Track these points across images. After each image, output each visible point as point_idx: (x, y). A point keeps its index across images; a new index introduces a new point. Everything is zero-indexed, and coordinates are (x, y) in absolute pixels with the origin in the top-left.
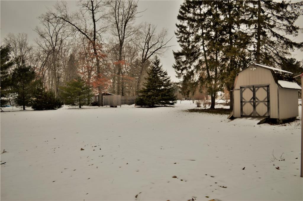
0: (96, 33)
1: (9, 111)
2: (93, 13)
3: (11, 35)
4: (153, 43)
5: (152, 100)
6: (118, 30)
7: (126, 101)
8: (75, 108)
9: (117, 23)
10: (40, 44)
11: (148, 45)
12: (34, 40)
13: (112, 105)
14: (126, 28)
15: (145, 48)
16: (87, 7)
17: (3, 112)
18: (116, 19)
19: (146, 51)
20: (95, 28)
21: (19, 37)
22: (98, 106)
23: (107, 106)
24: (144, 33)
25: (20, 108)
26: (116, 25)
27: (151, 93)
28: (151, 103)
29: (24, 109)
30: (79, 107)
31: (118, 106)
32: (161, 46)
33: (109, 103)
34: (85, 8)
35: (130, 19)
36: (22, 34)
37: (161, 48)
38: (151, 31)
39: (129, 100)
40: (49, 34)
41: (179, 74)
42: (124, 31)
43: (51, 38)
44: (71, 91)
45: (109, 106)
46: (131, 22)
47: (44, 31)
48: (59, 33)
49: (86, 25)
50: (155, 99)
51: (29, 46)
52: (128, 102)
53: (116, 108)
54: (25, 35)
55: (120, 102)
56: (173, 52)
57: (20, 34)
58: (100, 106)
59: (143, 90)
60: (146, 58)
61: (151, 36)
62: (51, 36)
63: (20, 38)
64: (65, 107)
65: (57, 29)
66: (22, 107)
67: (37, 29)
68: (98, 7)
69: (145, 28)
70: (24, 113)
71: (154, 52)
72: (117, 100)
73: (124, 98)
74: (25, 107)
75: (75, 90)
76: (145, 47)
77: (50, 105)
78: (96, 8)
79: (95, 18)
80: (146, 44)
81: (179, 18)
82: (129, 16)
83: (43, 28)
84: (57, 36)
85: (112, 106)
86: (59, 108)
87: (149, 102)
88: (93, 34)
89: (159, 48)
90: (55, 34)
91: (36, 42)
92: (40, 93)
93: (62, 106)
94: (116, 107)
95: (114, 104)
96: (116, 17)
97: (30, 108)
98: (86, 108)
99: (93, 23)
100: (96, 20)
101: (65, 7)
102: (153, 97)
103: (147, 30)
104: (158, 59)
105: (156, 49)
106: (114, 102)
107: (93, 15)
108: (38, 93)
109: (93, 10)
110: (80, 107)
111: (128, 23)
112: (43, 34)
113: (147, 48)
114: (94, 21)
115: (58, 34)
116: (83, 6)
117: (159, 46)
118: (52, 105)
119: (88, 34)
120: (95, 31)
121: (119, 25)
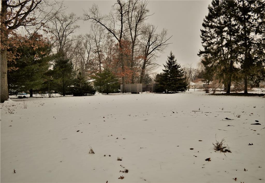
0: (122, 32)
2: (122, 16)
20: (122, 28)
32: (161, 44)
40: (56, 30)
45: (131, 93)
50: (173, 86)
53: (139, 94)
72: (139, 88)
81: (204, 25)
89: (159, 45)
95: (137, 91)
102: (172, 85)
104: (172, 55)
106: (137, 89)
107: (122, 18)
110: (108, 94)
114: (122, 23)
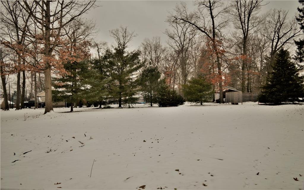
0: (215, 29)
1: (139, 107)
2: (211, 10)
3: (147, 39)
4: (285, 32)
5: (276, 96)
6: (241, 23)
7: (251, 98)
8: (197, 105)
9: (240, 15)
10: (171, 45)
11: (278, 35)
12: (166, 41)
13: (233, 102)
14: (250, 19)
15: (275, 39)
16: (204, 4)
17: (134, 108)
18: (239, 11)
19: (276, 42)
20: (213, 24)
21: (153, 40)
22: (219, 104)
23: (229, 103)
24: (273, 22)
25: (148, 105)
26: (239, 17)
27: (275, 89)
28: (274, 99)
29: (151, 105)
30: (200, 104)
31: (239, 103)
32: (295, 34)
33: (231, 100)
34: (202, 6)
35: (255, 8)
36: (156, 38)
37: (294, 36)
38: (282, 19)
39: (254, 97)
40: (178, 35)
41: (301, 66)
42: (248, 23)
43: (180, 38)
44: (192, 89)
45: (231, 103)
46: (255, 12)
47: (173, 33)
48: (187, 32)
49: (205, 22)
51: (163, 47)
52: (254, 98)
54: (158, 38)
55: (241, 99)
56: (295, 41)
57: (154, 37)
58: (221, 103)
59: (267, 86)
60: (277, 49)
61: (281, 24)
62: (180, 36)
63: (155, 42)
64: (187, 103)
65: (184, 30)
66: (150, 104)
67: (167, 32)
68: (215, 3)
69: (274, 15)
70: (152, 109)
71: (285, 42)
72: (238, 97)
73: (249, 94)
74: (152, 104)
75: (196, 88)
76: (274, 37)
77: (173, 102)
78: (213, 4)
79: (213, 14)
80: (276, 33)
82: (252, 6)
83: (172, 30)
84: (184, 36)
85: (233, 104)
86: (181, 104)
87: (272, 99)
88: (212, 31)
89: (292, 37)
90: (183, 34)
91: (168, 43)
92: (164, 91)
93: (184, 103)
94: (237, 104)
95: (235, 101)
96: (238, 9)
97: (156, 105)
98: (208, 105)
99: (211, 20)
100: (214, 16)
101: (185, 8)
102: (277, 93)
103: (276, 17)
105: (287, 39)
106: (235, 99)
108: (162, 92)
109: (210, 7)
110: (202, 104)
111: (252, 13)
112: (172, 35)
113: (277, 37)
114: (212, 18)
115: (185, 33)
116: (199, 5)
117: (292, 35)
118: (175, 102)
119: (207, 31)
120: (214, 28)
121: (242, 17)
